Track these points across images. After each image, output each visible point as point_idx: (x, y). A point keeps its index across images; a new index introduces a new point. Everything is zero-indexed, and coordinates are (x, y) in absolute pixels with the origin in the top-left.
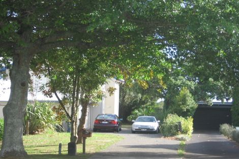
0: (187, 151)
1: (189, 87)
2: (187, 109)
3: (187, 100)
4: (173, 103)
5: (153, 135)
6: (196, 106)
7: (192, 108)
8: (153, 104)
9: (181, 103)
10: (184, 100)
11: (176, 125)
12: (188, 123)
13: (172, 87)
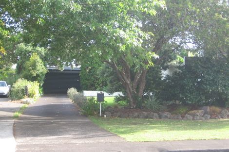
0: (24, 113)
1: (39, 54)
2: (37, 74)
3: (37, 66)
4: (24, 68)
5: (3, 99)
6: (45, 71)
7: (41, 73)
8: (7, 69)
9: (31, 68)
10: (34, 66)
11: (23, 89)
12: (34, 87)
13: (23, 53)
